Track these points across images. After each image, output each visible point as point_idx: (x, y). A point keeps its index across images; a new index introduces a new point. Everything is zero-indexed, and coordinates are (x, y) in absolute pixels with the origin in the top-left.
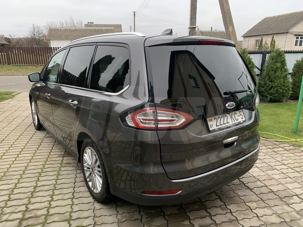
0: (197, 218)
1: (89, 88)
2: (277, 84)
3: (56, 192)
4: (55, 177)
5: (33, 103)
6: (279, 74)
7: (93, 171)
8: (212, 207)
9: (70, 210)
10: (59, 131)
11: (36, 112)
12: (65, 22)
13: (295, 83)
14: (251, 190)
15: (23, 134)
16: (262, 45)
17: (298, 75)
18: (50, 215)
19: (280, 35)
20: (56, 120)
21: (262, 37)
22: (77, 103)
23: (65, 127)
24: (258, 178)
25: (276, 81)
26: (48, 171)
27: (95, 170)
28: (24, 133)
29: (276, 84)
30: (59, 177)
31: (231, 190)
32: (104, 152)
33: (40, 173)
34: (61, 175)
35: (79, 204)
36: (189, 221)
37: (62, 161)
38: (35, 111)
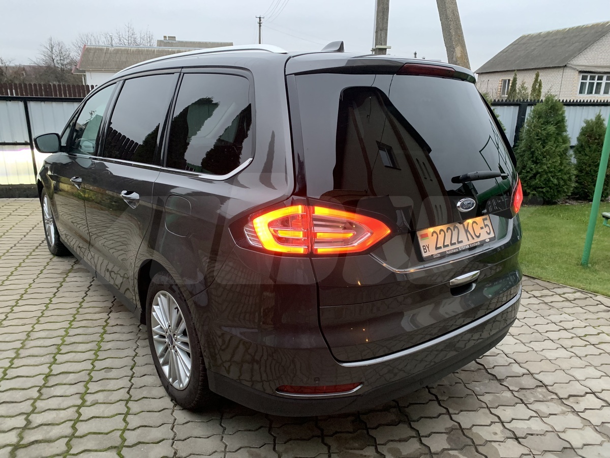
0: (392, 441)
1: (165, 164)
2: (548, 168)
3: (93, 387)
4: (90, 355)
5: (45, 199)
6: (552, 147)
7: (172, 343)
8: (422, 417)
9: (122, 425)
10: (101, 259)
11: (53, 218)
12: (117, 35)
13: (582, 167)
14: (500, 381)
15: (23, 265)
16: (515, 90)
17: (587, 149)
18: (77, 437)
19: (550, 71)
20: (95, 236)
21: (516, 75)
22: (138, 198)
23: (114, 250)
24: (515, 358)
25: (544, 160)
26: (76, 343)
27: (176, 340)
28: (26, 261)
29: (545, 167)
30: (98, 356)
31: (460, 381)
32: (195, 303)
33: (58, 347)
34: (105, 351)
35: (142, 412)
36: (373, 448)
37: (106, 321)
38: (49, 215)
